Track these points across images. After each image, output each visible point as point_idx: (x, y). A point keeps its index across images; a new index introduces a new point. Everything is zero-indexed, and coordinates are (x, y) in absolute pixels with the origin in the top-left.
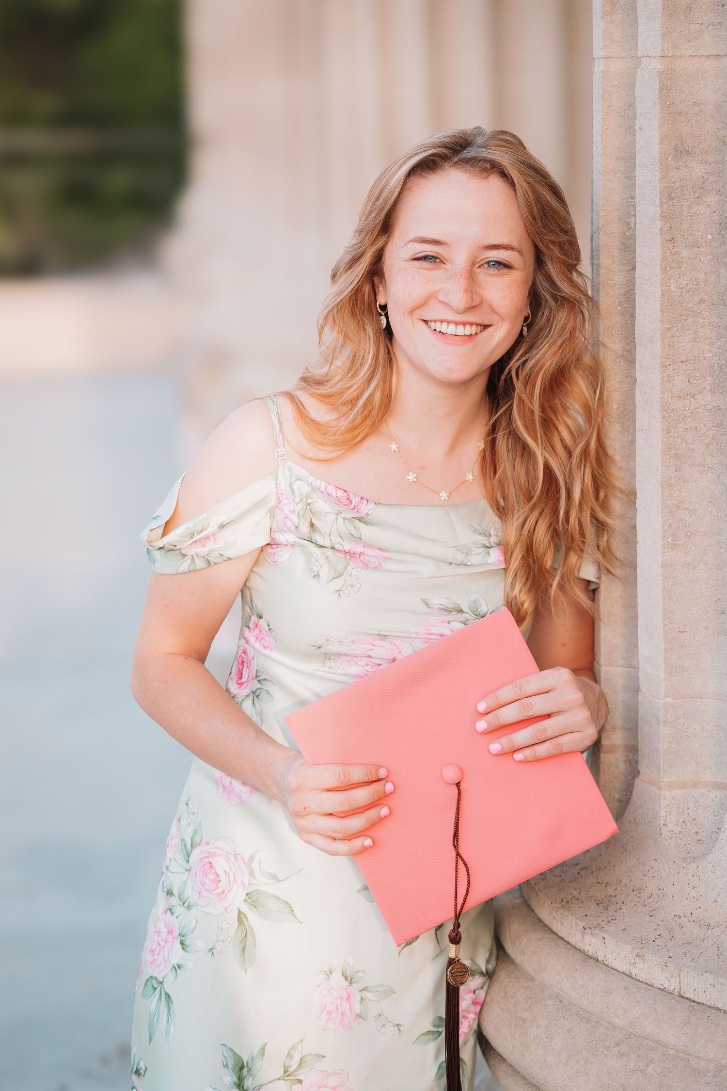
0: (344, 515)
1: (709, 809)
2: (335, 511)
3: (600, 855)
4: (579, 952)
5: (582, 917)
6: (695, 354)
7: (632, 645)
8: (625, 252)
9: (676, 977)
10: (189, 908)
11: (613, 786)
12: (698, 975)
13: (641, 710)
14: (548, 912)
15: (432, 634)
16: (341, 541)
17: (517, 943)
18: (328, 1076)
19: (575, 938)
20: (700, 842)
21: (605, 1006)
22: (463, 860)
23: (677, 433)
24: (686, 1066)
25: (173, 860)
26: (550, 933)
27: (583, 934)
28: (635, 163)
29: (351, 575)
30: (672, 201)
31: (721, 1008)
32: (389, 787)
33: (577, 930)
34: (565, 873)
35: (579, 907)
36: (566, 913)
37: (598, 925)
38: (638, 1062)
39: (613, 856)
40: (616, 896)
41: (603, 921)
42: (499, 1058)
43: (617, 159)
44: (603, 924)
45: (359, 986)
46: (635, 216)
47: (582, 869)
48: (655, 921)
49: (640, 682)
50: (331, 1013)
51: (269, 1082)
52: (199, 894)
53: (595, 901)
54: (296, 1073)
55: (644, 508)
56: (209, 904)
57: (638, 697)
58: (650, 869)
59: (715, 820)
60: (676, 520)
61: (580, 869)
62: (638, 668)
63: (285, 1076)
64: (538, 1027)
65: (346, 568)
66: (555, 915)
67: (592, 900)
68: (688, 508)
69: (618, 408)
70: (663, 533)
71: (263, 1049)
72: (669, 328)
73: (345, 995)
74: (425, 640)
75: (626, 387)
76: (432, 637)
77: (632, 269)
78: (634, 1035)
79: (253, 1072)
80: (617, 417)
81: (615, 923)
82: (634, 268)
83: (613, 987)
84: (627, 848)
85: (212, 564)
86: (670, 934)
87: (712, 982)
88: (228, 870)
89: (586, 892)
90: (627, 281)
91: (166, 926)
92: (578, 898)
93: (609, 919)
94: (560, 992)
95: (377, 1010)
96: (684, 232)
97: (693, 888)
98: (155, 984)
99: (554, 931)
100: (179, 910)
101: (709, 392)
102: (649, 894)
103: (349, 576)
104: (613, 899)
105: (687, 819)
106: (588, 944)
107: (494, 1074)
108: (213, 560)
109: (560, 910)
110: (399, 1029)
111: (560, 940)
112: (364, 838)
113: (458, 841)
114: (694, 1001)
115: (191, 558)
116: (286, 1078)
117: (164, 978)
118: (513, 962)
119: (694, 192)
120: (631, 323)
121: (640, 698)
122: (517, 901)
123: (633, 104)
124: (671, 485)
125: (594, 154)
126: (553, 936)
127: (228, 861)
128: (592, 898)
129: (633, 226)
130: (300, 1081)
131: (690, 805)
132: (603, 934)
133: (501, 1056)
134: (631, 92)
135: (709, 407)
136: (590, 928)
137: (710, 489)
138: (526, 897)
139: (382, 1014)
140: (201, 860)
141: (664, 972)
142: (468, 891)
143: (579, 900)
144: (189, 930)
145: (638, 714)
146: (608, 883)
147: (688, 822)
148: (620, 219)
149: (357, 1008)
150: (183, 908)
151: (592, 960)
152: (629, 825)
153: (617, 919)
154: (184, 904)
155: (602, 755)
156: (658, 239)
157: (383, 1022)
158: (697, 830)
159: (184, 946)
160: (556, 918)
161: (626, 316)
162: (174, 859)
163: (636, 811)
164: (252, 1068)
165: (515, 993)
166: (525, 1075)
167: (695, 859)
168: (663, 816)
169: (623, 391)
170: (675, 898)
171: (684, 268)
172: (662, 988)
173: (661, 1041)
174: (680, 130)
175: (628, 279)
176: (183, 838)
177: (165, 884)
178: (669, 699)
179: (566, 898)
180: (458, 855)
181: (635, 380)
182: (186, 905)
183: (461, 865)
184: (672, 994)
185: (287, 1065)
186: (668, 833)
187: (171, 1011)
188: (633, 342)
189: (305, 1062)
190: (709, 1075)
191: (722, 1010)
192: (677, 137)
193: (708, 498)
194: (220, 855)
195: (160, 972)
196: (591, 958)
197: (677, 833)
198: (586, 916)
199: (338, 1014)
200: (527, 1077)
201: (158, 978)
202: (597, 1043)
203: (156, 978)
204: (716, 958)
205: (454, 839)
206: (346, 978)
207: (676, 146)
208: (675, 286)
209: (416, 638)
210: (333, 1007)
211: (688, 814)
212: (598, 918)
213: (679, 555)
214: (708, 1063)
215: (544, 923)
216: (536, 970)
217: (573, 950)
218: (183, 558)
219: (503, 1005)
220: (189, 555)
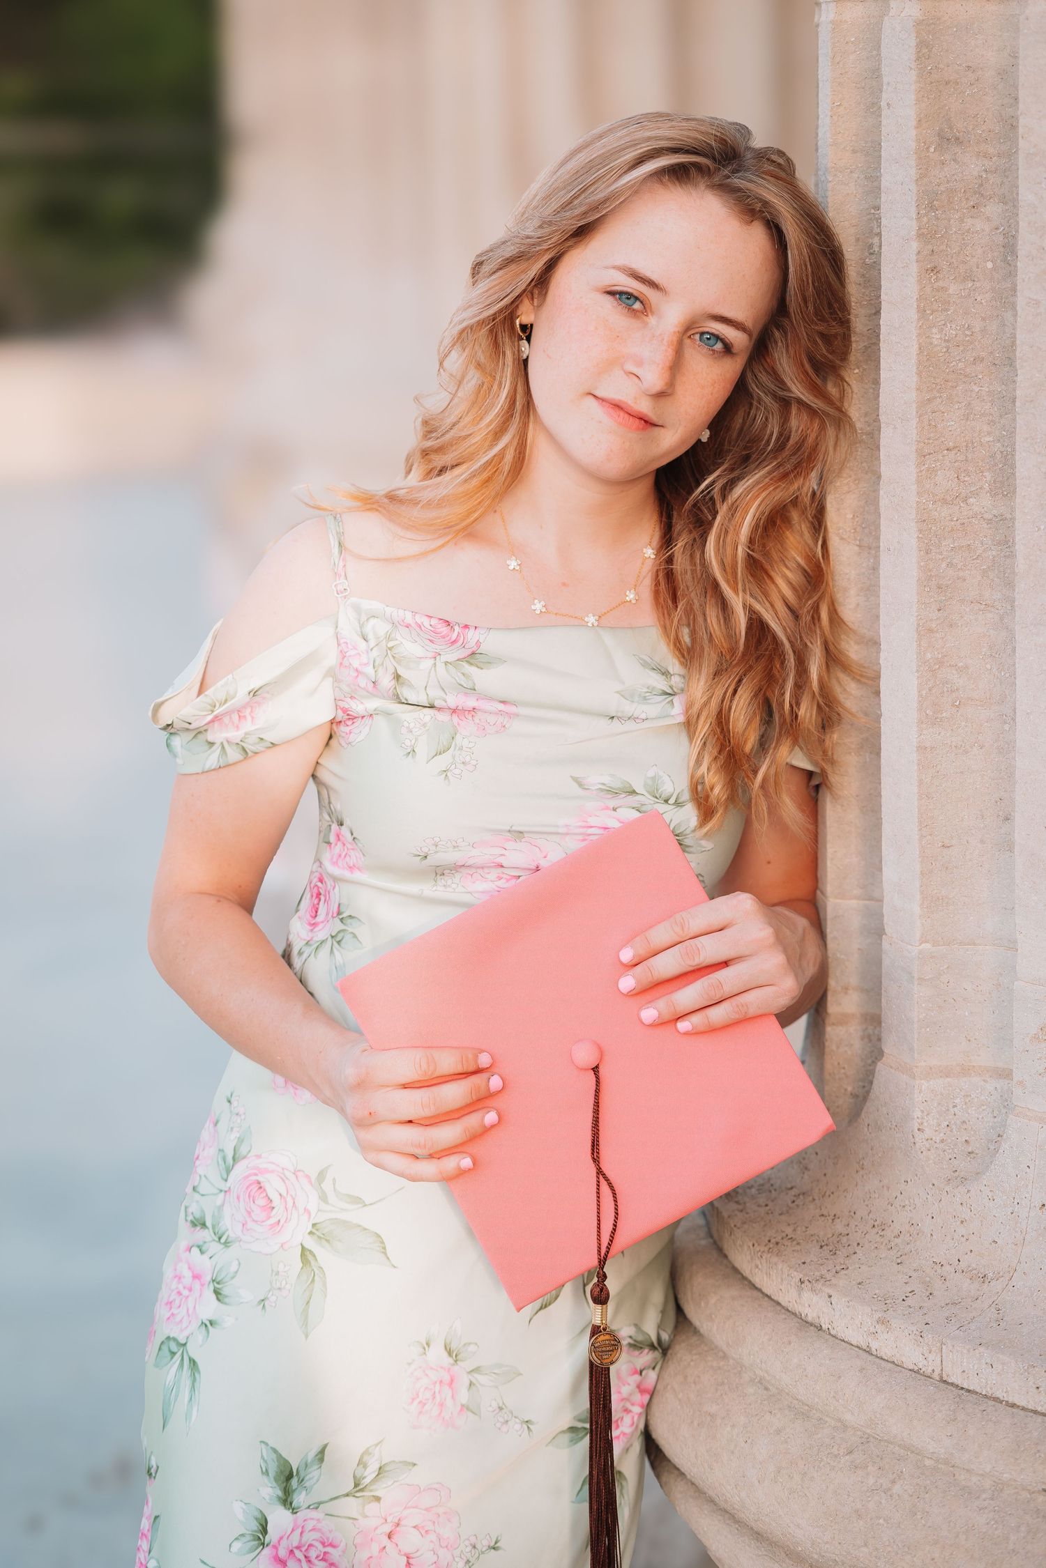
0: (444, 658)
1: (985, 1107)
2: (431, 655)
3: (825, 1175)
4: (793, 1316)
5: (797, 1266)
6: (967, 438)
7: (873, 866)
8: (864, 288)
9: (935, 1352)
10: (227, 1244)
11: (845, 1074)
12: (969, 1351)
13: (886, 962)
14: (749, 1257)
15: (592, 827)
16: (444, 696)
17: (703, 1304)
18: (420, 1492)
19: (788, 1296)
20: (972, 1156)
21: (831, 1396)
22: (607, 1180)
23: (941, 553)
24: (950, 1483)
25: (203, 1178)
26: (750, 1288)
27: (800, 1290)
28: (880, 156)
29: (461, 749)
30: (935, 212)
31: (1002, 1398)
32: (495, 1083)
33: (791, 1285)
34: (773, 1201)
35: (793, 1251)
36: (775, 1259)
37: (822, 1278)
38: (879, 1477)
39: (844, 1176)
40: (848, 1235)
41: (828, 1271)
42: (676, 1472)
43: (854, 151)
44: (828, 1276)
45: (468, 1365)
46: (879, 234)
47: (799, 1195)
48: (905, 1271)
49: (885, 921)
50: (425, 1404)
51: (332, 1499)
52: (243, 1225)
53: (817, 1241)
54: (372, 1487)
55: (892, 665)
56: (257, 1239)
57: (881, 944)
58: (899, 1195)
59: (995, 1123)
60: (938, 683)
61: (795, 1196)
62: (882, 901)
63: (357, 1492)
64: (733, 1426)
65: (453, 738)
66: (758, 1262)
67: (812, 1241)
68: (956, 665)
69: (853, 518)
70: (920, 702)
71: (322, 1452)
72: (929, 400)
73: (447, 1378)
74: (581, 837)
75: (865, 487)
76: (590, 831)
77: (875, 314)
78: (873, 1437)
79: (307, 1484)
80: (853, 531)
81: (846, 1275)
82: (878, 312)
83: (843, 1367)
84: (865, 1164)
85: (250, 754)
86: (927, 1290)
87: (988, 1361)
88: (284, 1194)
89: (804, 1229)
90: (868, 330)
91: (189, 1268)
92: (792, 1238)
93: (838, 1268)
94: (766, 1375)
95: (495, 1400)
96: (952, 257)
97: (962, 1222)
98: (174, 1348)
99: (757, 1285)
100: (214, 1247)
101: (988, 494)
102: (897, 1232)
103: (459, 749)
104: (844, 1240)
105: (953, 1122)
106: (807, 1305)
107: (667, 1494)
108: (250, 747)
109: (765, 1255)
110: (528, 1427)
111: (766, 1299)
112: (462, 1156)
113: (598, 1153)
114: (962, 1388)
115: (220, 748)
116: (358, 1494)
117: (188, 1338)
118: (696, 1332)
119: (967, 199)
120: (873, 393)
121: (885, 945)
122: (703, 1242)
123: (878, 69)
124: (931, 631)
125: (820, 143)
126: (756, 1293)
127: (283, 1180)
128: (813, 1238)
129: (876, 249)
130: (378, 1499)
131: (957, 1101)
132: (830, 1291)
133: (678, 1469)
134: (875, 53)
135: (987, 516)
136: (810, 1281)
137: (990, 636)
138: (715, 1235)
139: (504, 1407)
140: (246, 1177)
141: (918, 1345)
142: (615, 1226)
143: (794, 1240)
144: (227, 1274)
145: (881, 967)
146: (837, 1216)
147: (954, 1127)
148: (858, 240)
149: (464, 1396)
150: (219, 1244)
151: (812, 1328)
152: (868, 1130)
153: (850, 1268)
154: (220, 1238)
155: (829, 1029)
156: (914, 268)
157: (506, 1418)
158: (967, 1138)
159: (219, 1296)
160: (760, 1267)
161: (866, 384)
162: (205, 1176)
163: (878, 1111)
164: (307, 1478)
165: (699, 1377)
166: (714, 1496)
167: (964, 1180)
168: (918, 1118)
169: (861, 493)
170: (934, 1237)
171: (952, 311)
172: (916, 1369)
173: (914, 1447)
174: (947, 108)
175: (869, 328)
176: (221, 1148)
177: (190, 1210)
178: (927, 946)
179: (775, 1238)
180: (600, 1172)
181: (879, 477)
182: (223, 1240)
183: (605, 1187)
184: (929, 1377)
185: (358, 1475)
186: (925, 1143)
187: (196, 1385)
188: (877, 420)
189: (385, 1472)
190: (984, 1496)
191: (1003, 1401)
192: (944, 117)
193: (984, 650)
194: (272, 1172)
195: (182, 1331)
196: (811, 1325)
197: (938, 1142)
198: (804, 1263)
199: (434, 1404)
200: (717, 1500)
201: (178, 1338)
202: (819, 1449)
203: (175, 1339)
204: (995, 1325)
205: (593, 1150)
206: (450, 1353)
207: (941, 130)
208: (938, 336)
209: (567, 834)
210: (428, 1395)
211: (955, 1115)
212: (821, 1267)
213: (942, 734)
214: (983, 1479)
215: (742, 1275)
216: (730, 1343)
217: (785, 1314)
218: (210, 748)
219: (681, 1394)
220: (218, 742)
